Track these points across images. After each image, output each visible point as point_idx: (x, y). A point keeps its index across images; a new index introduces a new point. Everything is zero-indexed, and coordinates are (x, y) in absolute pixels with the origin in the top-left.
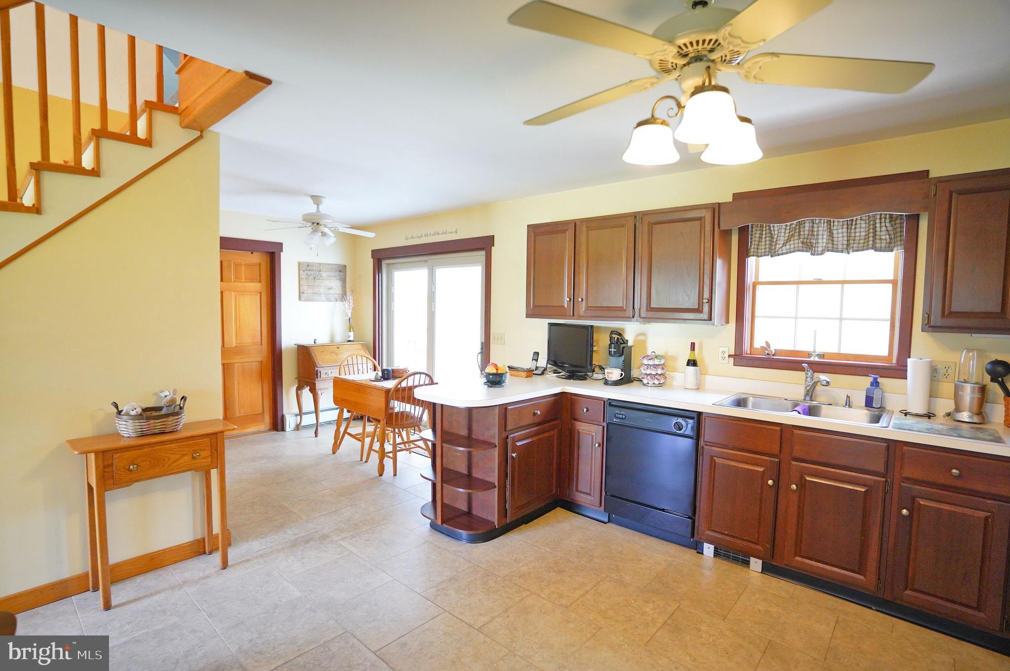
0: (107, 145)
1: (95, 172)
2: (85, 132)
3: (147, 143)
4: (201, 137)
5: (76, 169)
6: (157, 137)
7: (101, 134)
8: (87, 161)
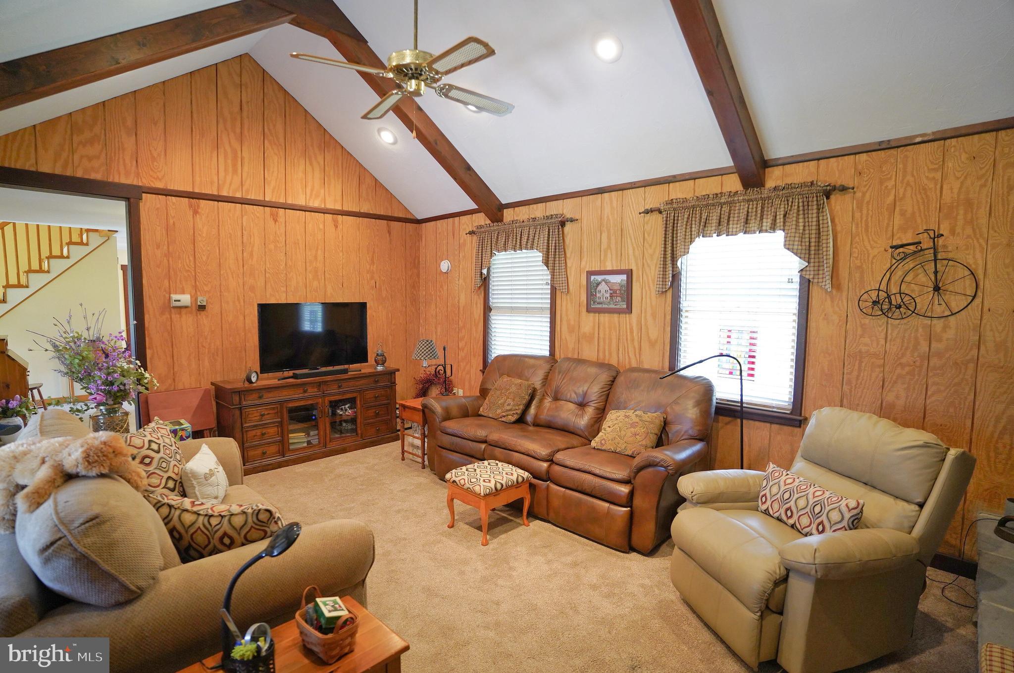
0: (71, 247)
1: (68, 257)
2: (64, 243)
3: (87, 244)
4: (108, 239)
5: (62, 257)
6: (90, 242)
7: (70, 243)
8: (65, 253)
